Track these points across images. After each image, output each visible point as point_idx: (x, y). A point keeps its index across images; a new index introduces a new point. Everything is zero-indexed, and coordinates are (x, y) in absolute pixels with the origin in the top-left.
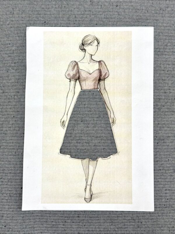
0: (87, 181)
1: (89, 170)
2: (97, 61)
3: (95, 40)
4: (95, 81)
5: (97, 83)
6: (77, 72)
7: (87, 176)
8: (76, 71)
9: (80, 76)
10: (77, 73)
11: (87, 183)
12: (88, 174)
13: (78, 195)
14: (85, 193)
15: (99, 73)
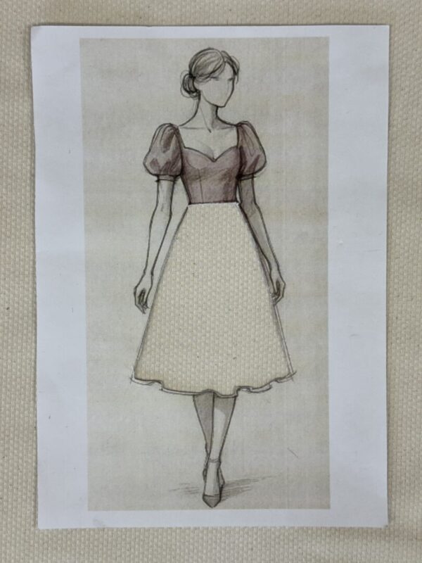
0: (208, 450)
1: (213, 422)
2: (232, 125)
3: (227, 64)
4: (228, 179)
5: (234, 185)
6: (176, 155)
7: (209, 438)
8: (174, 152)
9: (187, 165)
10: (177, 157)
11: (208, 455)
12: (211, 432)
13: (187, 488)
14: (205, 482)
15: (239, 158)
